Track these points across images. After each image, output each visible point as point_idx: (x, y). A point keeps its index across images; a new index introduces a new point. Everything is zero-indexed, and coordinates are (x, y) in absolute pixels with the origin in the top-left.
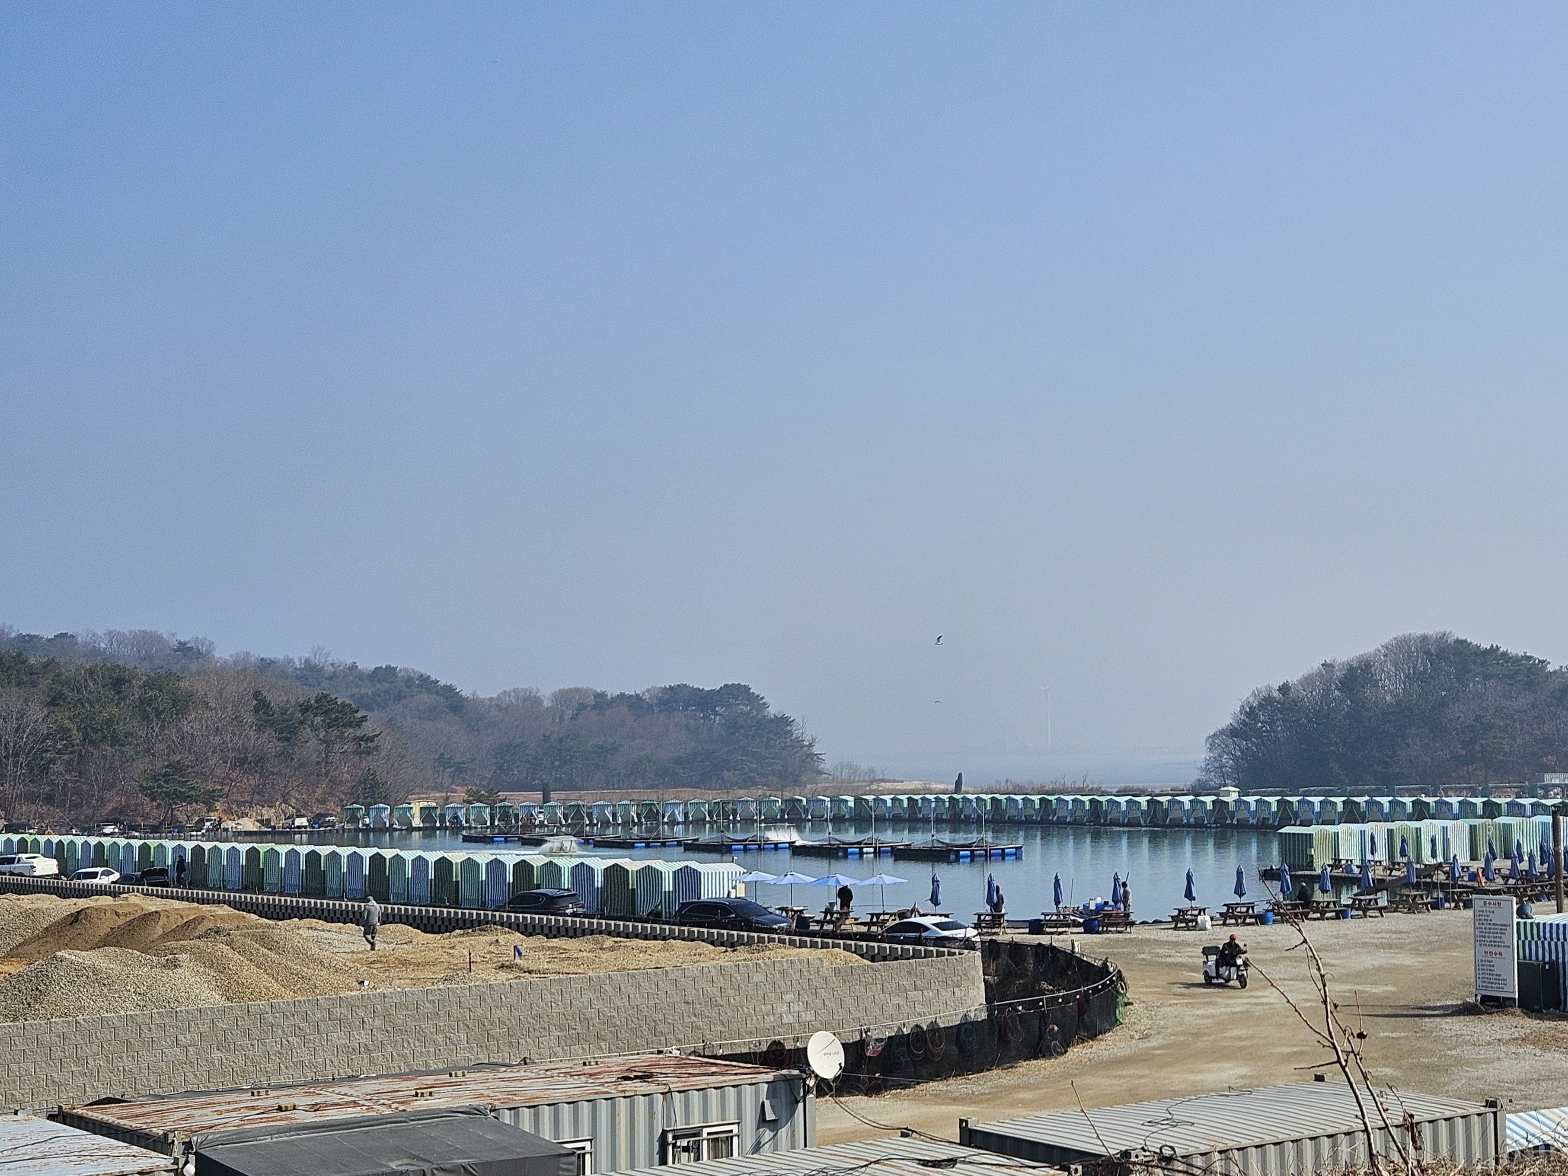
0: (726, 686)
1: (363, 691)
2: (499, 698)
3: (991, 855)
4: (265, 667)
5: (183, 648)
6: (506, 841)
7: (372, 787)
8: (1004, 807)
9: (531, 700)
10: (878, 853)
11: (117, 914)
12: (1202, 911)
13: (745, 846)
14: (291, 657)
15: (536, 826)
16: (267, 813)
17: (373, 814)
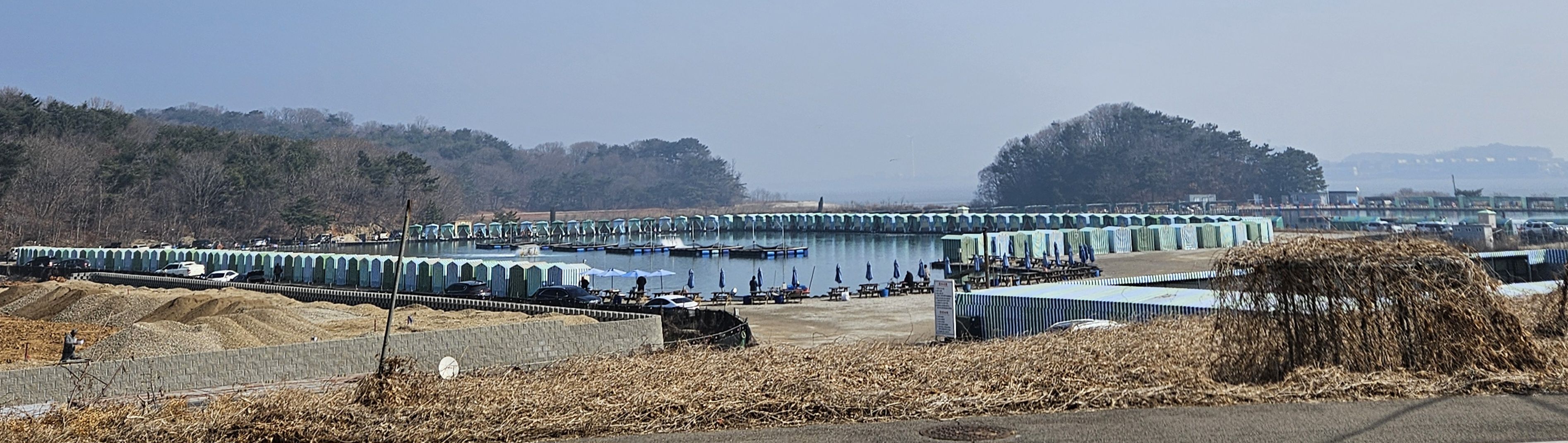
0: (683, 139)
1: (447, 146)
2: (536, 149)
3: (787, 254)
4: (385, 131)
5: (332, 119)
6: (502, 247)
7: (432, 212)
8: (823, 221)
9: (557, 150)
10: (721, 253)
11: (196, 301)
12: (846, 289)
13: (643, 250)
14: (402, 124)
15: (531, 237)
16: (363, 230)
17: (427, 230)
